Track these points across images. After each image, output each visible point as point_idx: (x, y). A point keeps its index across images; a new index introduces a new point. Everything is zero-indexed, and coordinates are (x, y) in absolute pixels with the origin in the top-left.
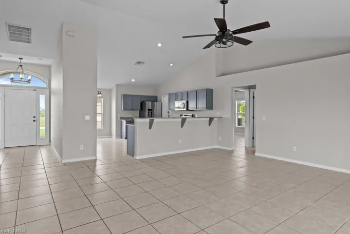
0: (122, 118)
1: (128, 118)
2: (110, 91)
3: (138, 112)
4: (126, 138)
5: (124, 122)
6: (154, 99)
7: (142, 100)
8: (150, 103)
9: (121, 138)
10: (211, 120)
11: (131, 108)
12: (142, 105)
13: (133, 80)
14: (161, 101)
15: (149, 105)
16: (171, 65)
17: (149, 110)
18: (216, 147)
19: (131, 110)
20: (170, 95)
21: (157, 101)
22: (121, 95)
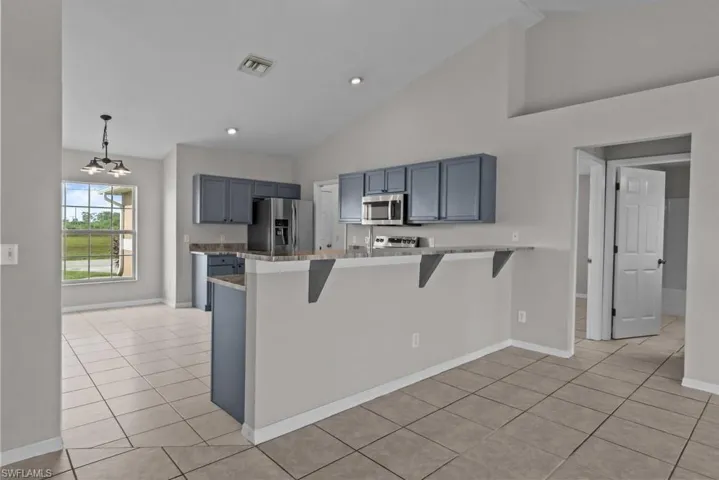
0: (195, 247)
1: (216, 246)
2: (160, 163)
3: (244, 229)
4: (208, 308)
5: (203, 259)
6: (293, 192)
7: (259, 193)
8: (281, 201)
9: (194, 306)
10: (501, 258)
11: (223, 217)
12: (258, 208)
13: (232, 132)
14: (311, 199)
15: (277, 208)
16: (356, 81)
17: (277, 222)
18: (509, 343)
19: (225, 221)
20: (342, 178)
21: (298, 198)
22: (194, 178)
